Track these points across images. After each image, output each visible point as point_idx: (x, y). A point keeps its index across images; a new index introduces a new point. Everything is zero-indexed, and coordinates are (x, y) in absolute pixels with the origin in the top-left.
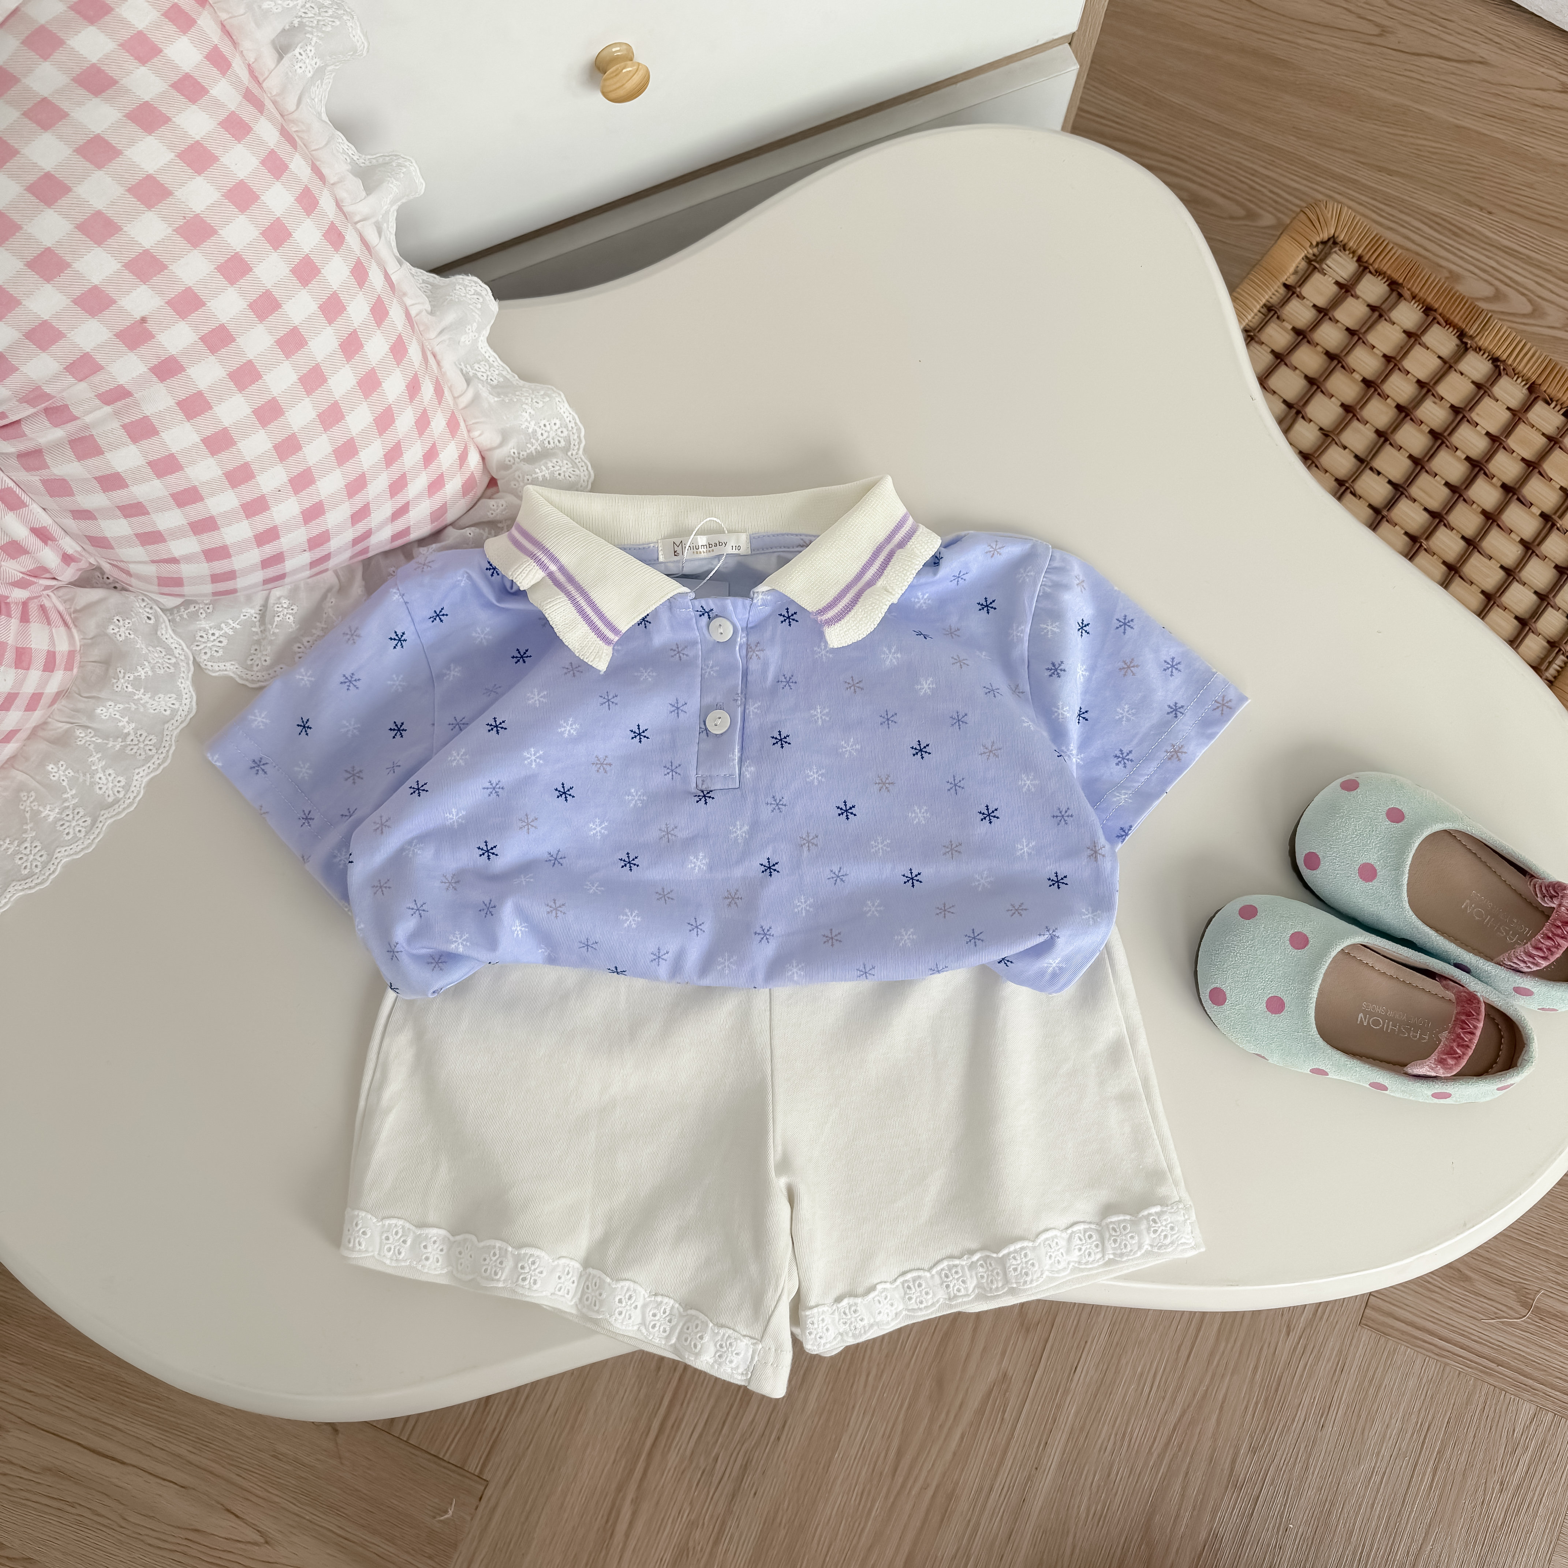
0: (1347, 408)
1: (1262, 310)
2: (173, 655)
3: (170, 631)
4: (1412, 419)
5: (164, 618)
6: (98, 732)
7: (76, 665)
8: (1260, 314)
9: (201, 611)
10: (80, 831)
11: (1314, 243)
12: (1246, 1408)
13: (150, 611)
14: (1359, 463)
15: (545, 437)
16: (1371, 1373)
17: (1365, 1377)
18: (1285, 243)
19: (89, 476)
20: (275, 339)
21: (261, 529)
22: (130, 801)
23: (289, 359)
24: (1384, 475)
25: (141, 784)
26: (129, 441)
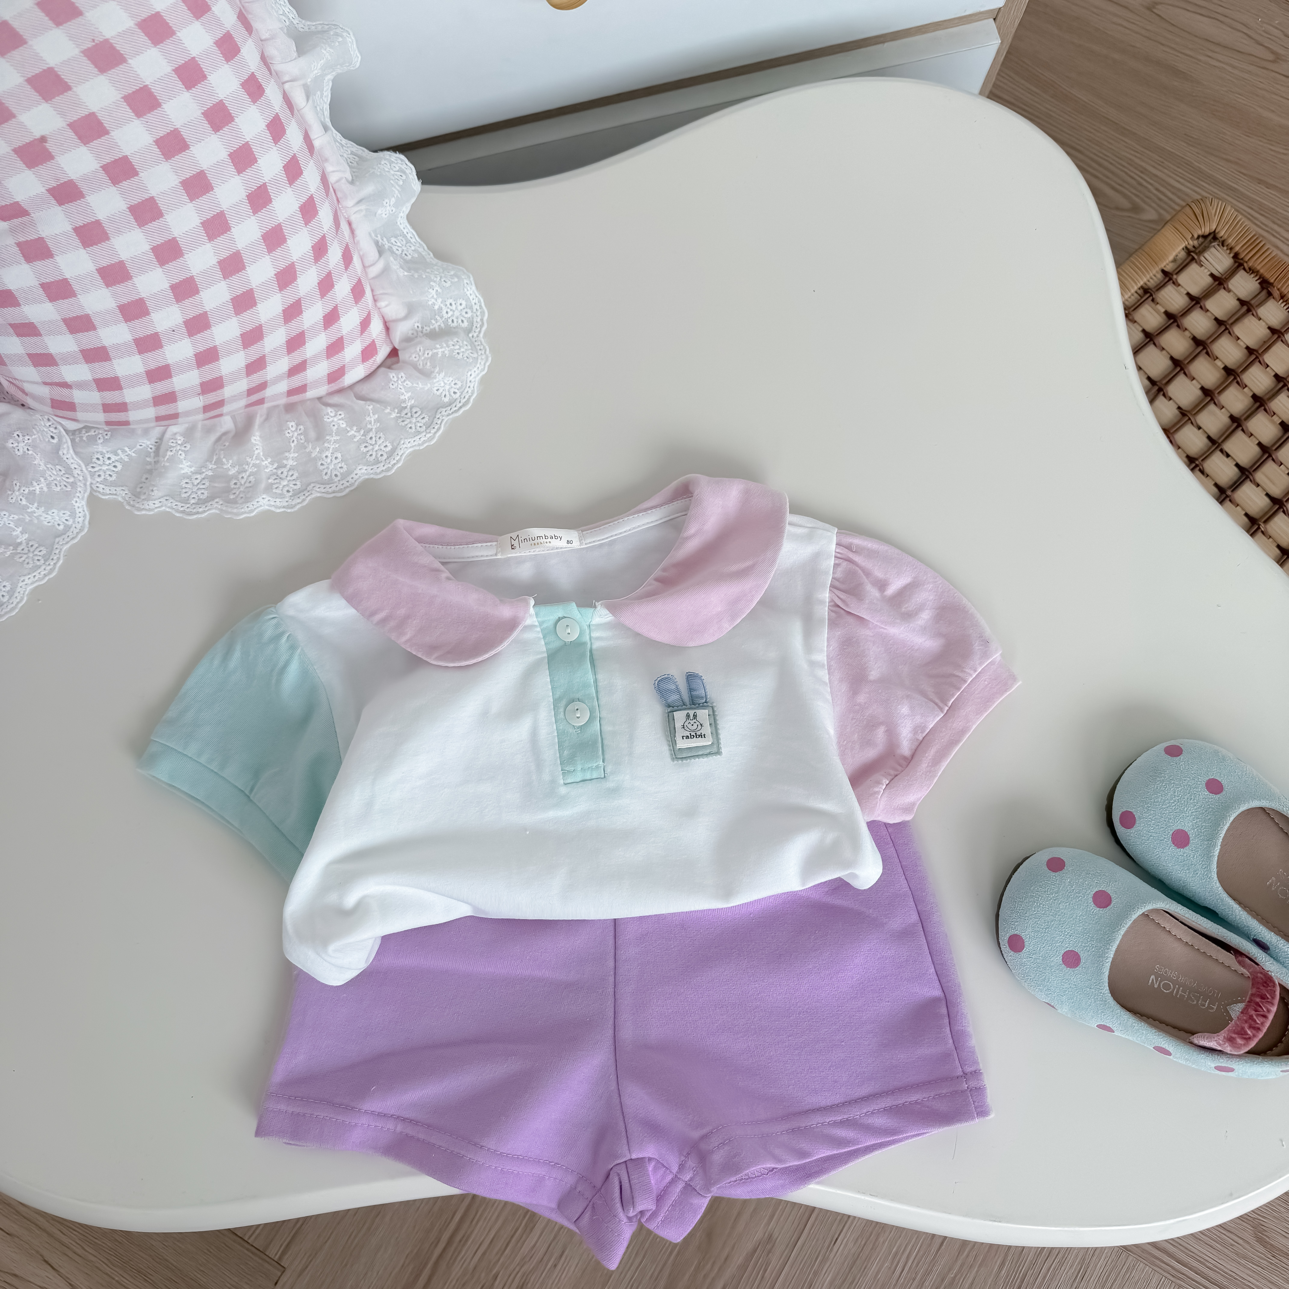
0: (1206, 392)
1: (1139, 292)
2: (72, 474)
3: (71, 451)
4: (1265, 410)
5: (67, 439)
8: (1136, 295)
9: (100, 436)
11: (1196, 236)
13: (55, 431)
14: (1210, 444)
15: (450, 315)
18: (1168, 232)
20: (181, 180)
21: (153, 366)
22: (12, 606)
23: (194, 202)
24: (1232, 458)
25: (24, 591)
26: (22, 260)
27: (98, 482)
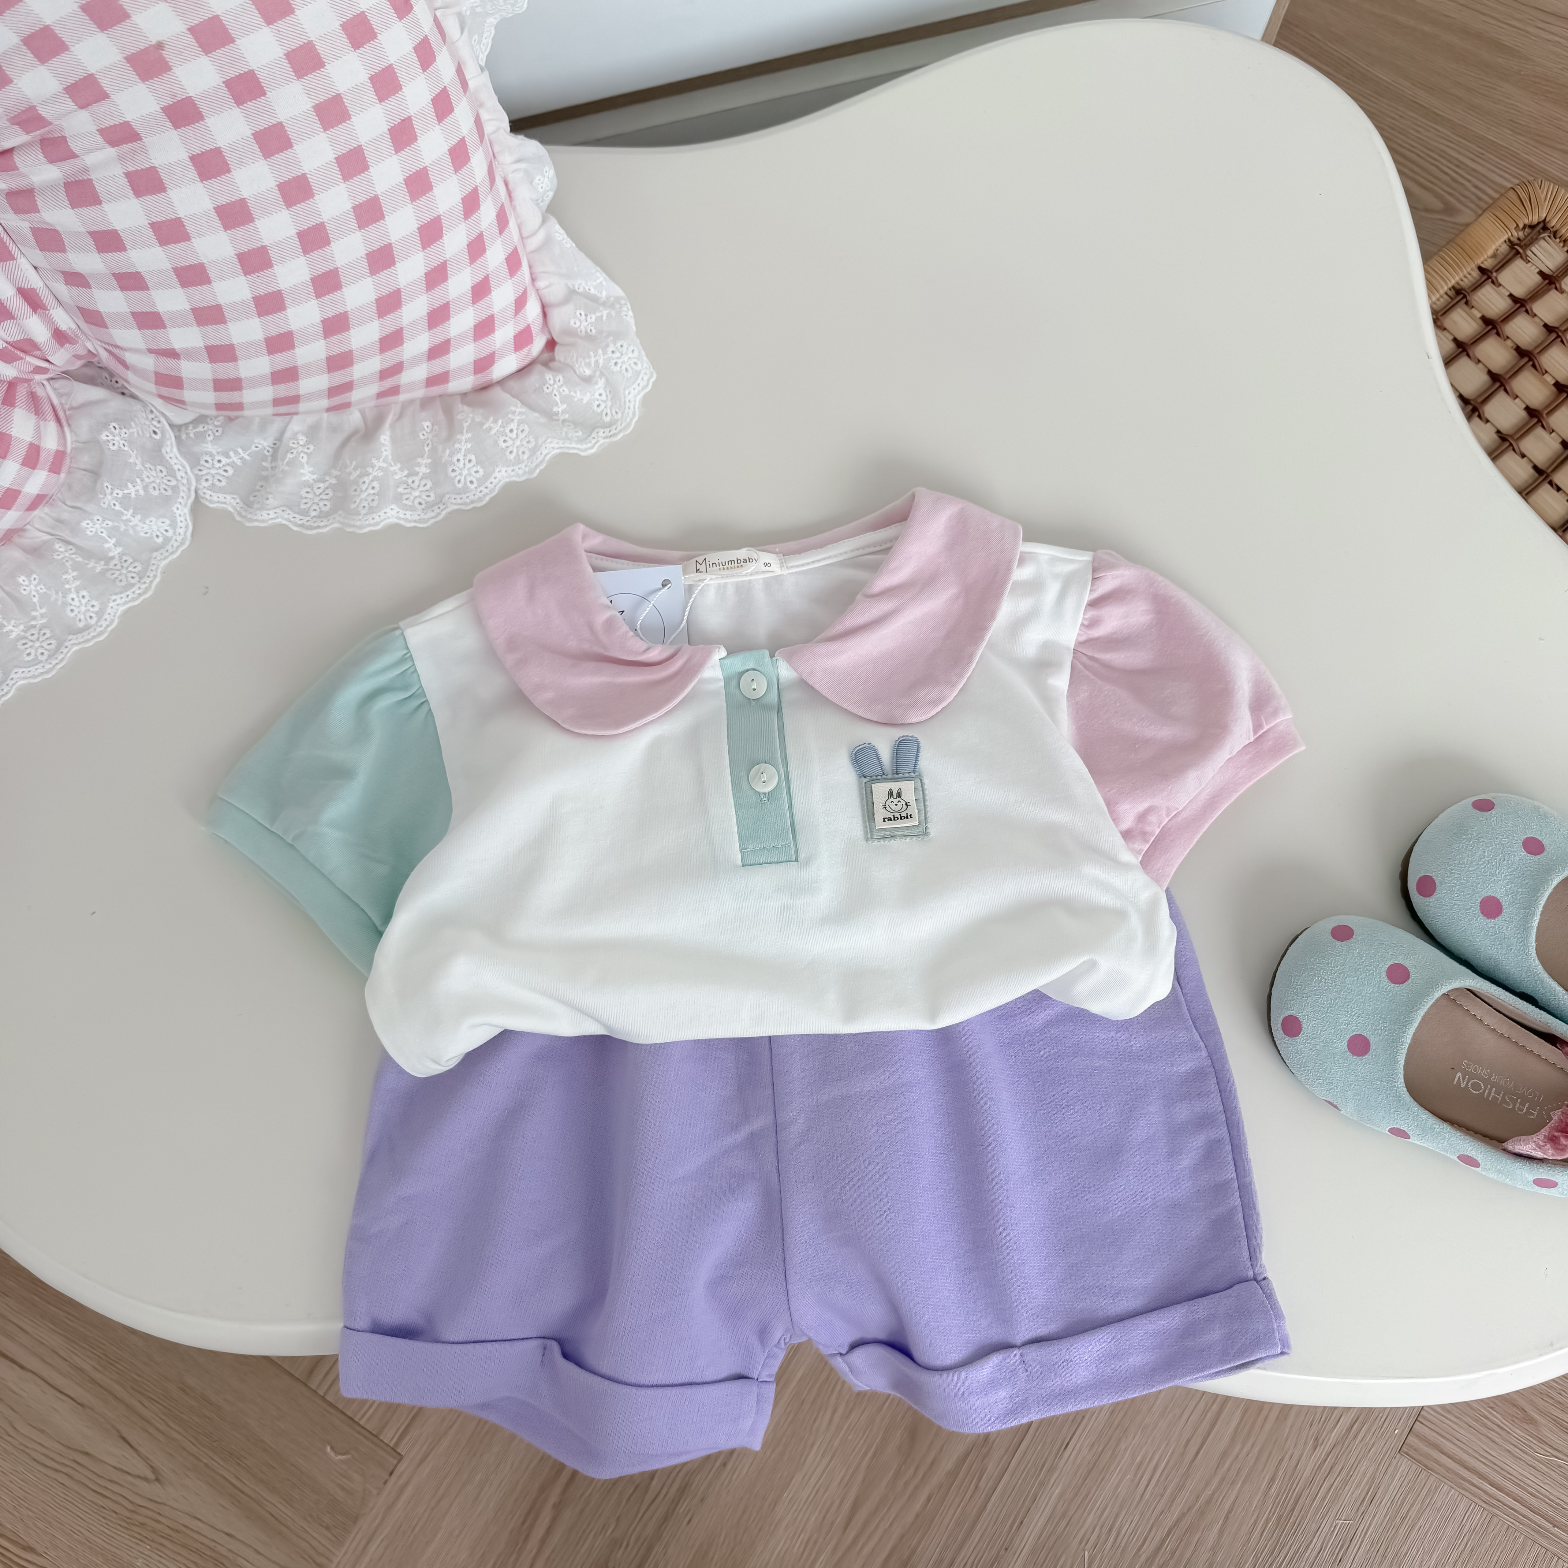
0: (1531, 412)
1: (1450, 293)
2: (175, 477)
3: (175, 450)
5: (170, 434)
6: (80, 549)
7: (65, 469)
8: (1446, 297)
9: (210, 432)
10: (42, 654)
11: (1521, 226)
12: (1255, 1522)
13: (158, 425)
14: (1537, 475)
16: (1404, 1510)
17: (1398, 1512)
18: (1487, 222)
19: (83, 230)
20: (313, 104)
21: (274, 331)
22: (101, 629)
23: (327, 132)
24: (1564, 492)
25: (116, 613)
26: (131, 193)
27: (205, 487)
